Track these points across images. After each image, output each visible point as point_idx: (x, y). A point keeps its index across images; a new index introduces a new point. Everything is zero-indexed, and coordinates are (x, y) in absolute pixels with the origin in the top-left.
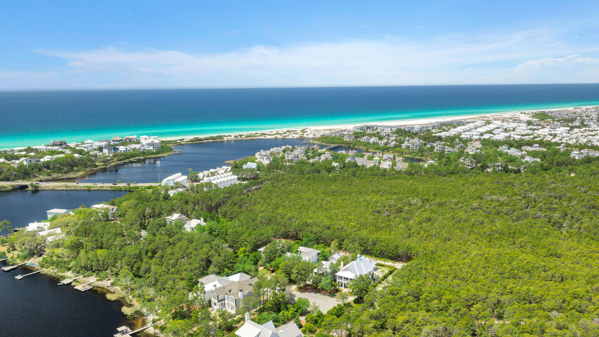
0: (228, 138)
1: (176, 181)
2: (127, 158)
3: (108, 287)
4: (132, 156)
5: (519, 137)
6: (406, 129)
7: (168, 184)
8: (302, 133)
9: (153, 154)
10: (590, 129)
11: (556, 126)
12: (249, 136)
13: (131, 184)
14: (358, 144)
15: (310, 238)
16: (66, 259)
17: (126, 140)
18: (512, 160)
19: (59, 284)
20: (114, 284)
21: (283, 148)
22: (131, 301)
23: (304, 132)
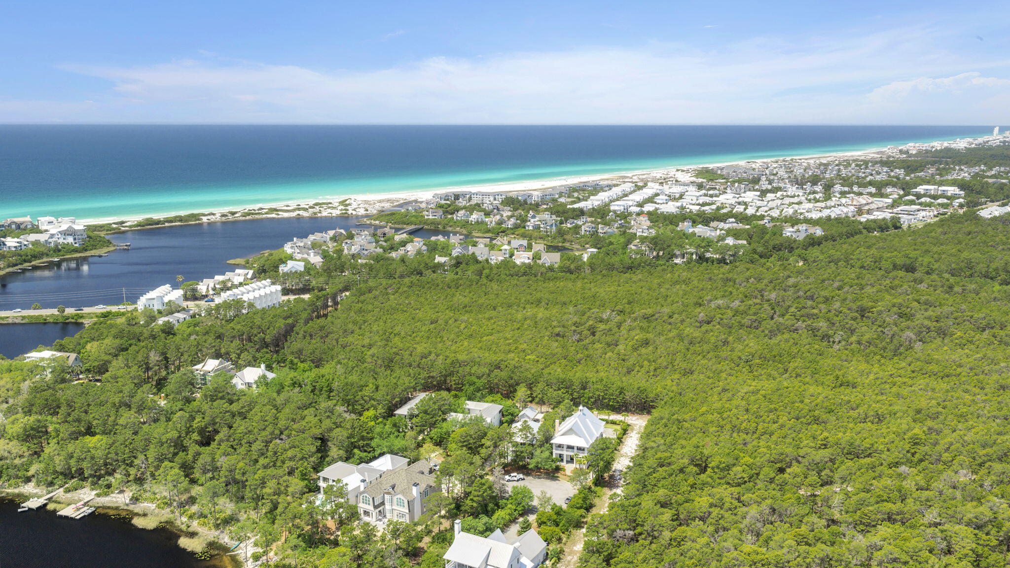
0: (209, 217)
1: (166, 300)
2: (25, 261)
3: (127, 505)
4: (35, 257)
5: (697, 207)
6: (520, 198)
7: (151, 307)
8: (343, 207)
9: (76, 251)
10: (789, 194)
11: (738, 190)
12: (249, 214)
13: (67, 309)
14: (451, 224)
15: (477, 384)
16: (17, 461)
17: (9, 225)
18: (708, 243)
19: (19, 510)
20: (137, 499)
21: (331, 233)
22: (189, 527)
23: (347, 205)
